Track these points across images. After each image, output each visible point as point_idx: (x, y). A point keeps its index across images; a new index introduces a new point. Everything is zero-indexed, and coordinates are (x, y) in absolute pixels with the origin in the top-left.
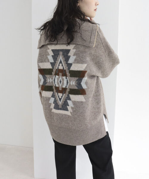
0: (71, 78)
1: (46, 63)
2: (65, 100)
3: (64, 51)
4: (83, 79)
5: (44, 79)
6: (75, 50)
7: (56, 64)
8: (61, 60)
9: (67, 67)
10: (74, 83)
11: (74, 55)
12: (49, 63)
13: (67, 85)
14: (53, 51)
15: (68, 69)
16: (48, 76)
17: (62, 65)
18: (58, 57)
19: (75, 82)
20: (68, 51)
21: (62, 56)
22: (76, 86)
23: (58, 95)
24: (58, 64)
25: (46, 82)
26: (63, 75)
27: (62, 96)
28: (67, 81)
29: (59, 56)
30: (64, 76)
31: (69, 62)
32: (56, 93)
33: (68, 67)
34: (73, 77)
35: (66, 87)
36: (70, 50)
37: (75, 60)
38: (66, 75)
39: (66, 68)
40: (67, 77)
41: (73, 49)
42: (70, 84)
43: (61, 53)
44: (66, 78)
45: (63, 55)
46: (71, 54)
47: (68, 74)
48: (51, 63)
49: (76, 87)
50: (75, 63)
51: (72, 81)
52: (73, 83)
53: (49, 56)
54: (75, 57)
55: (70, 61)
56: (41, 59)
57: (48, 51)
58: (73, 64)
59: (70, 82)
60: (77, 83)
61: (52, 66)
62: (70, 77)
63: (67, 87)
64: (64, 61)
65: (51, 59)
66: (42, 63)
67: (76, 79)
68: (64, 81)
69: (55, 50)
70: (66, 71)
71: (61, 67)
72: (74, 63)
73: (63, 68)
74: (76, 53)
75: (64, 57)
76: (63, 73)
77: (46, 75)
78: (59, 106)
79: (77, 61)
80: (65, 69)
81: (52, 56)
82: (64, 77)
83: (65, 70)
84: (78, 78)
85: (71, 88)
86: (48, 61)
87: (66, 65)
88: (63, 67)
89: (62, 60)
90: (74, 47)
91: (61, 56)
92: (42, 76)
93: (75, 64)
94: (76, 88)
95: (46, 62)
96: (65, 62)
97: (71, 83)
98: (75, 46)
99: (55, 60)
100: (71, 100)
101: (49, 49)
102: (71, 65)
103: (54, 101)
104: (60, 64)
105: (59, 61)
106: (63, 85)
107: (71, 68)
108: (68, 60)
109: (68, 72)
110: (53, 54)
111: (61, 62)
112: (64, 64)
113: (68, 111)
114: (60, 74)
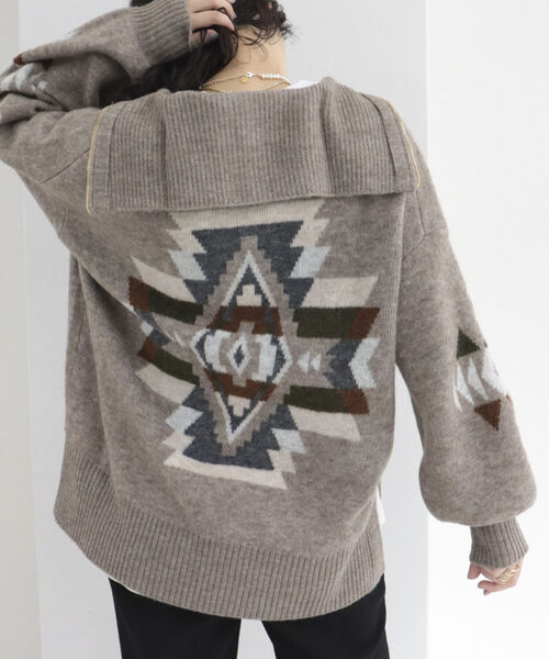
0: (306, 340)
3: (268, 231)
4: (361, 346)
6: (323, 223)
7: (222, 286)
8: (249, 269)
9: (286, 297)
10: (316, 364)
11: (322, 242)
12: (180, 282)
13: (276, 370)
14: (202, 235)
15: (290, 302)
17: (259, 291)
18: (231, 257)
19: (323, 360)
20: (293, 228)
21: (253, 253)
22: (326, 374)
23: (226, 401)
24: (232, 288)
26: (258, 330)
27: (248, 406)
28: (279, 353)
29: (236, 255)
30: (262, 333)
31: (294, 275)
32: (218, 395)
33: (292, 296)
34: (316, 337)
35: (270, 379)
36: (301, 223)
37: (328, 263)
38: (275, 331)
39: (277, 299)
40: (282, 340)
41: (317, 217)
42: (295, 370)
43: (250, 242)
44: (275, 342)
45: (259, 248)
46: (305, 239)
47: (288, 323)
48: (191, 284)
49: (324, 379)
50: (326, 277)
51: (307, 356)
52: (311, 362)
53: (178, 253)
54: (325, 251)
55: (301, 270)
57: (172, 233)
58: (316, 281)
59: (295, 359)
60: (332, 365)
61: (194, 293)
62: (296, 337)
63: (277, 381)
64: (264, 274)
65: (188, 266)
67: (329, 343)
68: (257, 354)
69: (217, 231)
70: (279, 311)
71: (249, 298)
72: (321, 275)
73: (265, 301)
74: (333, 232)
75: (268, 255)
76: (264, 319)
78: (225, 448)
79: (332, 268)
80: (273, 304)
81: (195, 255)
82: (264, 340)
83: (275, 310)
84: (336, 341)
85: (300, 384)
86: (175, 271)
87: (281, 286)
88: (263, 296)
89: (256, 270)
90: (320, 210)
91: (249, 252)
93: (324, 280)
94: (327, 384)
95: (161, 269)
96: (275, 275)
97: (304, 364)
99: (215, 272)
100: (296, 429)
101: (176, 227)
102: (306, 284)
103: (193, 425)
104: (244, 287)
105: (240, 275)
106: (256, 371)
107: (306, 299)
108: (291, 266)
109: (291, 318)
110: (201, 250)
111: (249, 278)
112: (268, 283)
113: (272, 468)
114: (246, 326)
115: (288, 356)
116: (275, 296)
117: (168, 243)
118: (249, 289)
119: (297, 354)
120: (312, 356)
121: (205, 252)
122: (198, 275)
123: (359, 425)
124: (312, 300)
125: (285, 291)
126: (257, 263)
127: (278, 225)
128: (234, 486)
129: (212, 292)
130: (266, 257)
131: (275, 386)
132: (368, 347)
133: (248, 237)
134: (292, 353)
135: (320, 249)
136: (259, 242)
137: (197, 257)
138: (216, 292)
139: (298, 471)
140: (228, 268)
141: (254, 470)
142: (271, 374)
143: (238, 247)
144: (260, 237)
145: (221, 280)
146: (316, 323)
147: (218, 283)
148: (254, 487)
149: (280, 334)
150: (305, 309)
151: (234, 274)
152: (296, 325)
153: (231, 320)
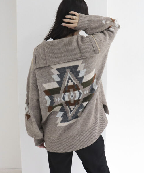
0: (85, 88)
1: (51, 83)
2: (76, 111)
3: (71, 68)
5: (51, 99)
6: (84, 65)
7: (64, 81)
8: (69, 77)
9: (78, 82)
12: (55, 83)
13: (80, 96)
14: (58, 69)
15: (80, 82)
16: (55, 96)
17: (72, 81)
18: (65, 74)
19: (89, 90)
20: (77, 67)
21: (69, 73)
23: (69, 108)
24: (67, 81)
25: (54, 102)
26: (74, 90)
27: (74, 107)
29: (66, 73)
30: (76, 91)
31: (79, 77)
32: (67, 107)
33: (80, 81)
34: (87, 87)
36: (78, 65)
37: (86, 72)
38: (78, 89)
39: (77, 82)
43: (68, 70)
44: (79, 91)
45: (70, 72)
46: (80, 69)
47: (80, 87)
48: (58, 82)
49: (89, 93)
52: (86, 92)
53: (54, 75)
55: (80, 75)
56: (45, 80)
57: (52, 70)
58: (84, 77)
59: (84, 92)
61: (59, 84)
62: (83, 89)
64: (73, 77)
65: (57, 78)
66: (46, 84)
69: (61, 68)
70: (78, 85)
71: (70, 83)
73: (74, 83)
74: (86, 66)
75: (73, 73)
76: (75, 88)
77: (53, 94)
78: (69, 118)
80: (76, 84)
81: (57, 75)
83: (77, 85)
84: (91, 85)
85: (85, 97)
86: (54, 80)
87: (77, 79)
88: (73, 82)
89: (71, 77)
91: (68, 73)
92: (48, 96)
93: (86, 76)
95: (51, 82)
96: (75, 77)
98: (83, 61)
99: (62, 78)
101: (52, 69)
102: (82, 78)
103: (62, 115)
104: (69, 81)
105: (68, 78)
106: (76, 98)
107: (83, 81)
108: (78, 75)
109: (81, 85)
110: (58, 73)
111: (69, 79)
112: (74, 79)
114: (71, 90)
115: (82, 93)
116: (76, 82)
117: (51, 74)
118: (70, 81)
121: (59, 73)
122: (59, 80)
124: (84, 80)
125: (78, 80)
126: (70, 75)
127: (73, 66)
129: (62, 83)
130: (72, 74)
131: (80, 99)
133: (67, 69)
135: (84, 70)
136: (70, 70)
137: (58, 75)
138: (63, 83)
140: (65, 77)
142: (79, 97)
143: (66, 72)
144: (70, 69)
145: (64, 80)
146: (85, 85)
147: (63, 81)
149: (80, 89)
150: (83, 83)
151: (66, 78)
152: (83, 87)
153: (67, 89)
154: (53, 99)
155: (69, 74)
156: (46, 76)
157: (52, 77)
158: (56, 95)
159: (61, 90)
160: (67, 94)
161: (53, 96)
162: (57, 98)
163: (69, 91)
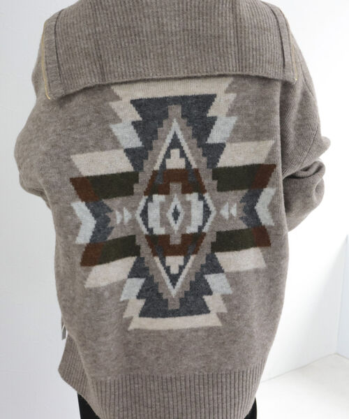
0: (224, 194)
1: (104, 153)
2: (193, 279)
3: (189, 102)
4: (263, 193)
5: (96, 215)
6: (232, 96)
7: (155, 151)
8: (175, 135)
9: (204, 160)
10: (234, 212)
11: (231, 113)
12: (121, 153)
13: (205, 221)
15: (208, 164)
16: (114, 203)
17: (183, 154)
18: (161, 124)
19: (238, 208)
20: (208, 100)
21: (179, 121)
22: (241, 218)
23: (163, 263)
24: (163, 152)
25: (110, 225)
26: (186, 190)
27: (182, 264)
28: (206, 206)
29: (165, 122)
30: (190, 192)
31: (210, 141)
32: (157, 259)
33: (209, 159)
34: (232, 190)
35: (200, 228)
36: (215, 96)
37: (236, 130)
38: (200, 189)
39: (198, 162)
40: (206, 196)
41: (227, 91)
42: (219, 218)
43: (175, 111)
44: (201, 198)
45: (183, 116)
46: (218, 110)
47: (208, 181)
48: (130, 152)
49: (241, 222)
50: (235, 142)
51: (226, 206)
52: (230, 210)
53: (119, 125)
54: (233, 120)
55: (215, 137)
56: (81, 140)
57: (115, 104)
58: (228, 145)
59: (218, 210)
60: (245, 210)
61: (132, 161)
62: (217, 193)
63: (205, 230)
64: (187, 140)
65: (127, 136)
66: (85, 155)
67: (242, 193)
68: (189, 209)
69: (150, 100)
70: (200, 172)
71: (176, 162)
72: (231, 140)
73: (188, 164)
74: (238, 105)
75: (190, 123)
76: (189, 181)
77: (106, 197)
78: (170, 302)
79: (239, 134)
80: (194, 166)
81: (133, 123)
82: (193, 197)
83: (197, 171)
84: (245, 191)
85: (224, 230)
86: (116, 144)
87: (200, 150)
88: (187, 159)
89: (180, 136)
90: (230, 85)
91: (175, 120)
92: (87, 205)
93: (234, 145)
95: (103, 149)
96: (195, 141)
97: (225, 213)
98: (233, 83)
99: (149, 138)
100: (223, 272)
101: (118, 98)
102: (220, 148)
103: (141, 290)
104: (172, 151)
105: (168, 141)
106: (189, 224)
107: (221, 160)
108: (207, 133)
109: (210, 176)
110: (138, 118)
111: (175, 143)
112: (190, 148)
113: (208, 312)
114: (176, 187)
115: (212, 208)
116: (196, 160)
117: (110, 117)
118: (175, 153)
119: (219, 206)
120: (231, 205)
121: (141, 119)
122: (136, 143)
123: (264, 255)
124: (226, 161)
125: (204, 155)
126: (181, 130)
127: (197, 97)
128: (182, 334)
129: (146, 157)
130: (188, 125)
131: (205, 234)
132: (267, 194)
133: (173, 106)
134: (215, 206)
135: (229, 119)
136: (183, 111)
138: (150, 156)
139: (229, 310)
140: (159, 134)
141: (195, 316)
142: (201, 224)
143: (166, 115)
144: (183, 107)
145: (154, 144)
146: (231, 179)
147: (151, 148)
148: (197, 330)
149: (205, 191)
150: (221, 168)
151: (164, 140)
152: (215, 182)
153: (162, 183)
154: (108, 214)
155: (175, 127)
156: (89, 125)
157: (110, 130)
158: (120, 199)
159: (137, 181)
160: (158, 198)
161: (108, 202)
162: (122, 212)
163: (165, 190)
